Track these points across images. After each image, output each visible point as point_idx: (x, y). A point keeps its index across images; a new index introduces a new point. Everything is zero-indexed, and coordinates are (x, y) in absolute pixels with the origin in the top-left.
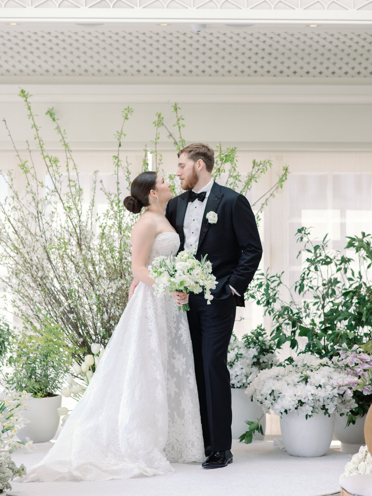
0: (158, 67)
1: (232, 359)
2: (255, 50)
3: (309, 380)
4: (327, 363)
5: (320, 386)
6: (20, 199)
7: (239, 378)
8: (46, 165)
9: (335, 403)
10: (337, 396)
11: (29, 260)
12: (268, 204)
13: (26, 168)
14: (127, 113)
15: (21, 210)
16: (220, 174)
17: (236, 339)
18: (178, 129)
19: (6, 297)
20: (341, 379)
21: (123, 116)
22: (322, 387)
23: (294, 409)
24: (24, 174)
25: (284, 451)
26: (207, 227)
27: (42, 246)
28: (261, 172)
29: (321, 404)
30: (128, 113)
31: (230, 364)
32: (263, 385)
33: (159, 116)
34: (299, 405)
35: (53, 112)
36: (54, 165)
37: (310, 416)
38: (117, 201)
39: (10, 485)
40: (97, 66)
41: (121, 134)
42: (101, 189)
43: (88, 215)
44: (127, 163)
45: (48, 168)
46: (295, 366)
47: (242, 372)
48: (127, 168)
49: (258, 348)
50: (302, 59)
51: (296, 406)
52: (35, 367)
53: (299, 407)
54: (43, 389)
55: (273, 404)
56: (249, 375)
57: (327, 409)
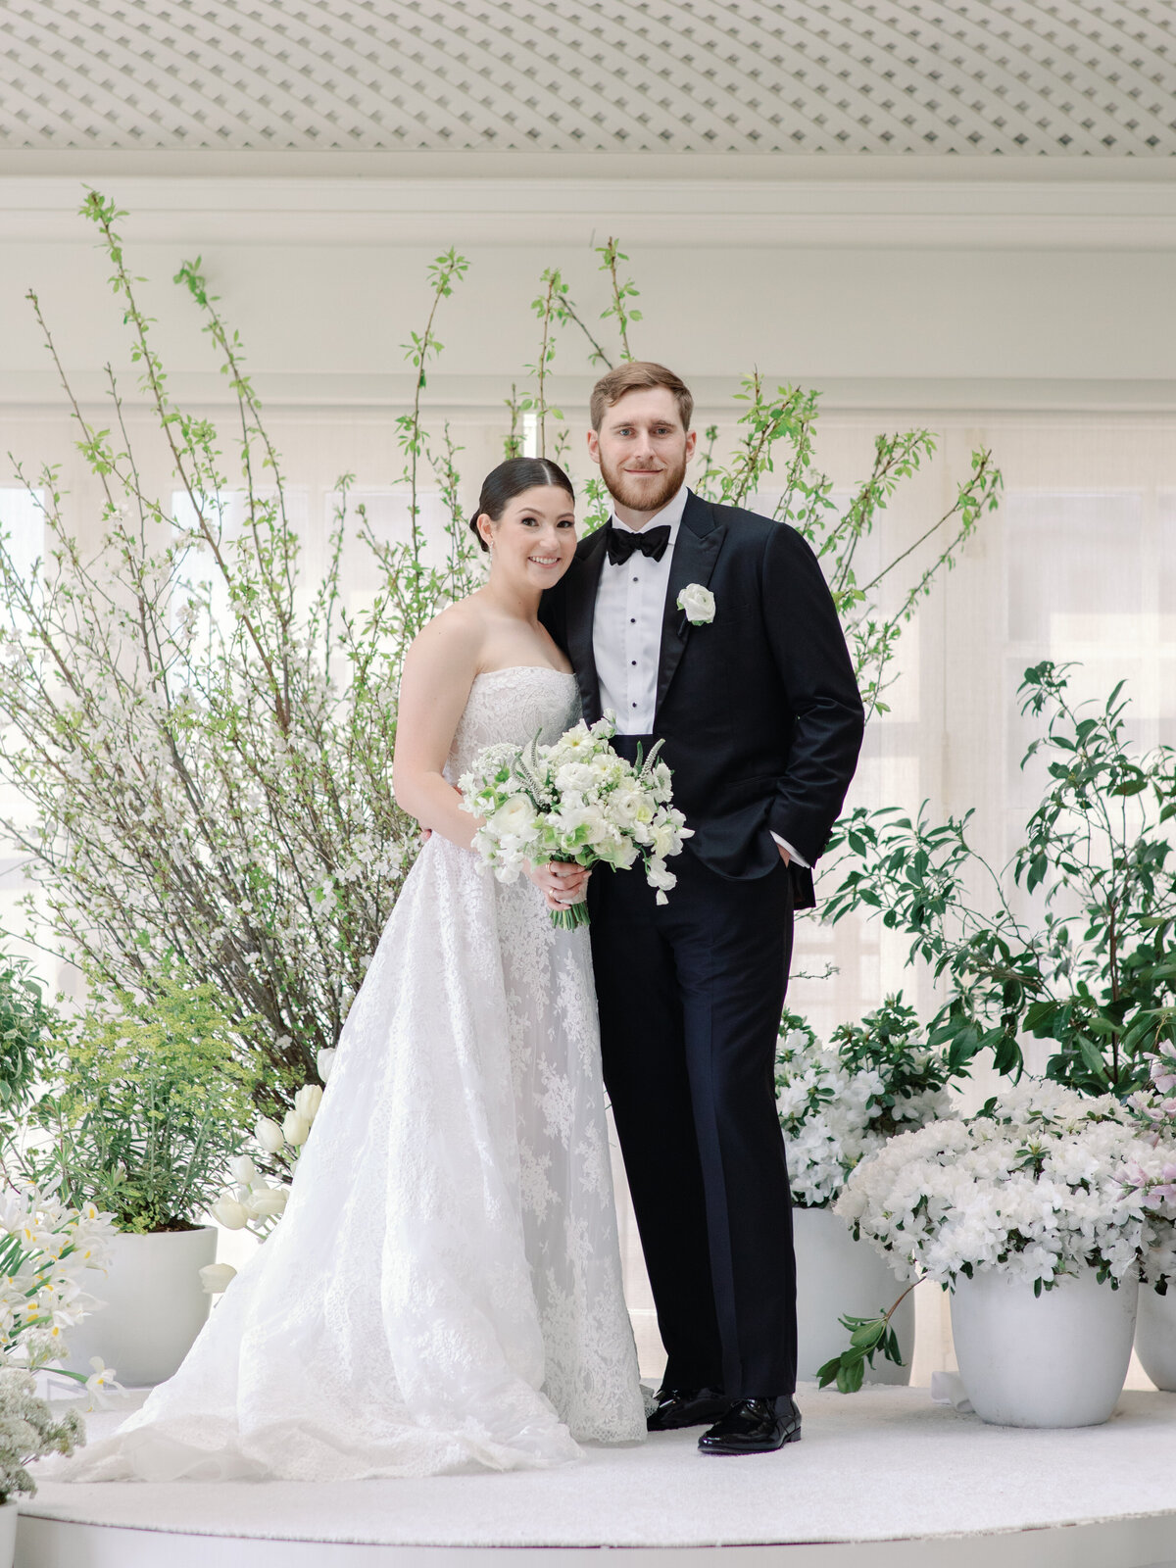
0: (554, 118)
1: (796, 1107)
2: (883, 61)
3: (1045, 1163)
4: (1112, 1112)
5: (1084, 1184)
6: (83, 562)
7: (819, 1173)
8: (172, 446)
9: (1136, 1242)
10: (1141, 1216)
11: (110, 770)
12: (931, 590)
13: (102, 454)
14: (446, 271)
15: (86, 601)
16: (756, 478)
17: (811, 1040)
18: (619, 324)
19: (31, 903)
20: (1157, 1162)
21: (434, 284)
22: (1090, 1186)
23: (995, 1260)
24: (98, 474)
25: (968, 1413)
26: (680, 638)
27: (155, 722)
28: (899, 472)
29: (1088, 1244)
30: (450, 271)
31: (790, 1124)
32: (893, 1182)
33: (553, 282)
34: (1011, 1247)
35: (198, 273)
36: (198, 448)
37: (1049, 1285)
38: (413, 572)
39: (30, 1479)
40: (349, 117)
41: (425, 343)
42: (361, 535)
43: (316, 621)
44: (449, 444)
45: (178, 458)
46: (1002, 1120)
47: (831, 1150)
48: (449, 463)
49: (888, 1071)
50: (1045, 92)
51: (1000, 1251)
52: (129, 1129)
53: (1010, 1255)
54: (153, 1204)
55: (925, 1245)
56: (854, 1162)
57: (1109, 1263)
